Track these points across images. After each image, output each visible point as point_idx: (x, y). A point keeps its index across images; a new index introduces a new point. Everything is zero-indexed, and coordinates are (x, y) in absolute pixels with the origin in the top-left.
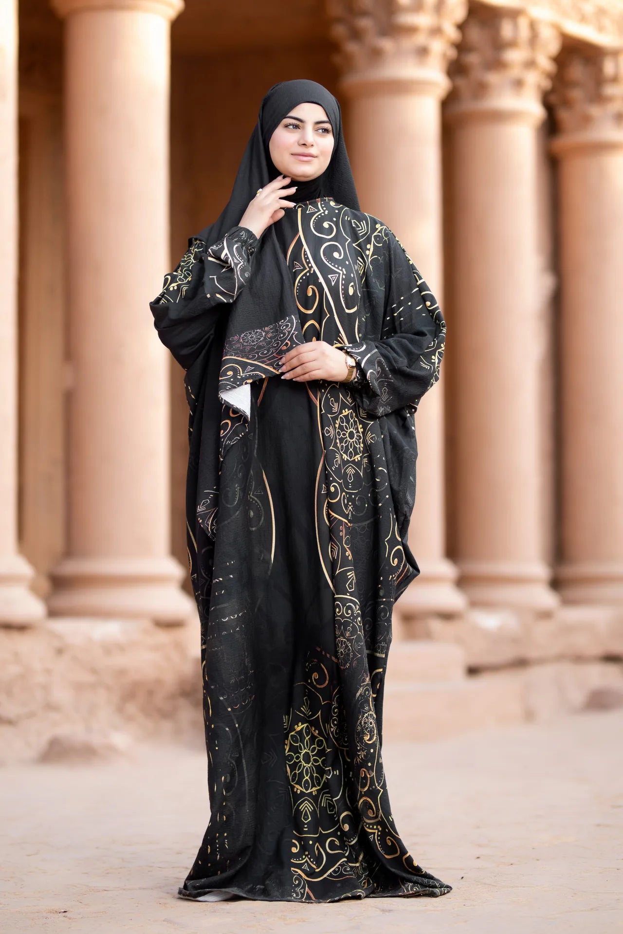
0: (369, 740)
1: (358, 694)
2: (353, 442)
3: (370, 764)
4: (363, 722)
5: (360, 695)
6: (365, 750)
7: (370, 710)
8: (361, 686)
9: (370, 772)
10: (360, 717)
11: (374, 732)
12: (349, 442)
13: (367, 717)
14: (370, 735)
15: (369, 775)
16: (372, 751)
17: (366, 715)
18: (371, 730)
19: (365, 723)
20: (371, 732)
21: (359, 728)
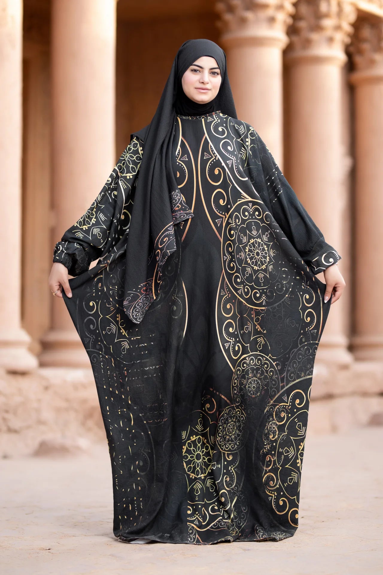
0: (273, 438)
1: (266, 411)
2: (259, 258)
3: (273, 452)
4: (269, 427)
5: (267, 411)
6: (270, 444)
7: (274, 420)
8: (267, 406)
9: (274, 457)
10: (267, 424)
11: (276, 433)
12: (257, 258)
13: (271, 424)
14: (273, 435)
15: (273, 459)
16: (274, 444)
17: (271, 423)
18: (274, 432)
19: (270, 428)
20: (274, 433)
21: (266, 431)
